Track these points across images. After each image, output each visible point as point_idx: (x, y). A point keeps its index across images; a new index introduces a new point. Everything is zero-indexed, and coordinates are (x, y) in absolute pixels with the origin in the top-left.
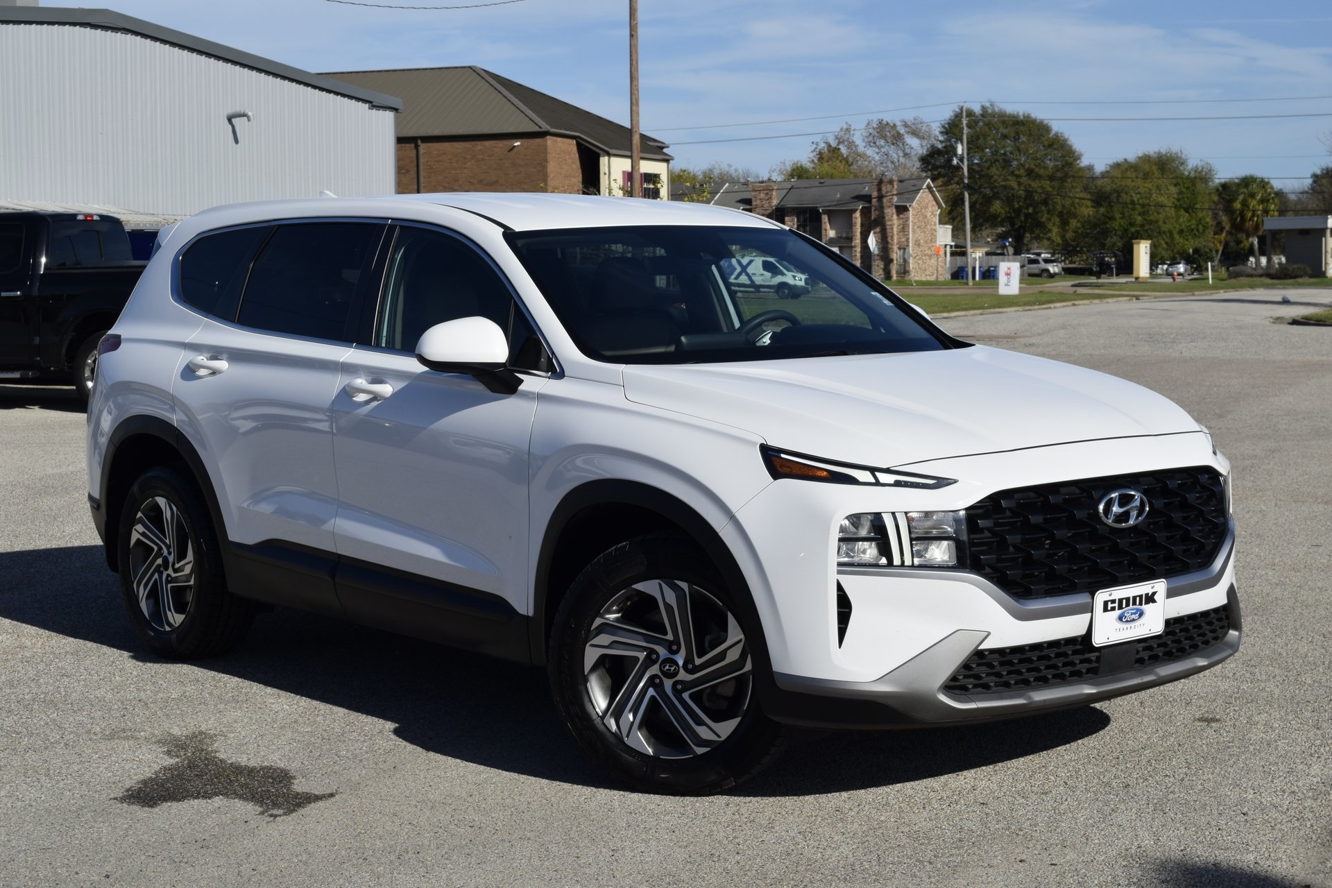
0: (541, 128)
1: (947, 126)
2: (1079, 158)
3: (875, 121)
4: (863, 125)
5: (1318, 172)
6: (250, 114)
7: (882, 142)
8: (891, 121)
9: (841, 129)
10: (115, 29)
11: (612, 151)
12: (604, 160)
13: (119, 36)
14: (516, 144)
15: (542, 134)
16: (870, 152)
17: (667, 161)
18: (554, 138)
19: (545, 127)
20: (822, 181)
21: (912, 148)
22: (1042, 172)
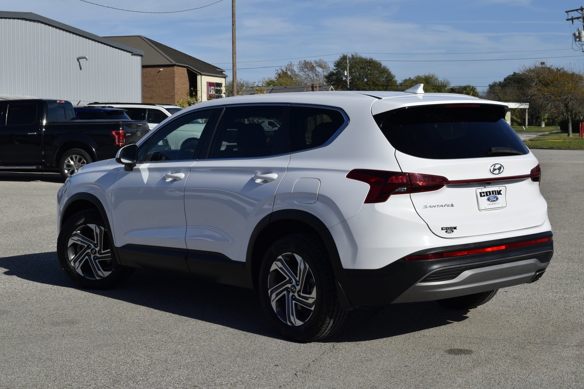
0: (172, 63)
1: (337, 63)
2: (394, 78)
3: (302, 61)
4: (298, 63)
5: (491, 84)
6: (87, 57)
7: (306, 70)
8: (310, 61)
9: (288, 64)
10: (34, 21)
11: (202, 73)
12: (199, 77)
13: (36, 24)
14: (161, 70)
15: (173, 66)
16: (301, 74)
17: (225, 77)
18: (178, 67)
19: (174, 62)
20: (286, 86)
21: (319, 72)
22: (378, 83)
